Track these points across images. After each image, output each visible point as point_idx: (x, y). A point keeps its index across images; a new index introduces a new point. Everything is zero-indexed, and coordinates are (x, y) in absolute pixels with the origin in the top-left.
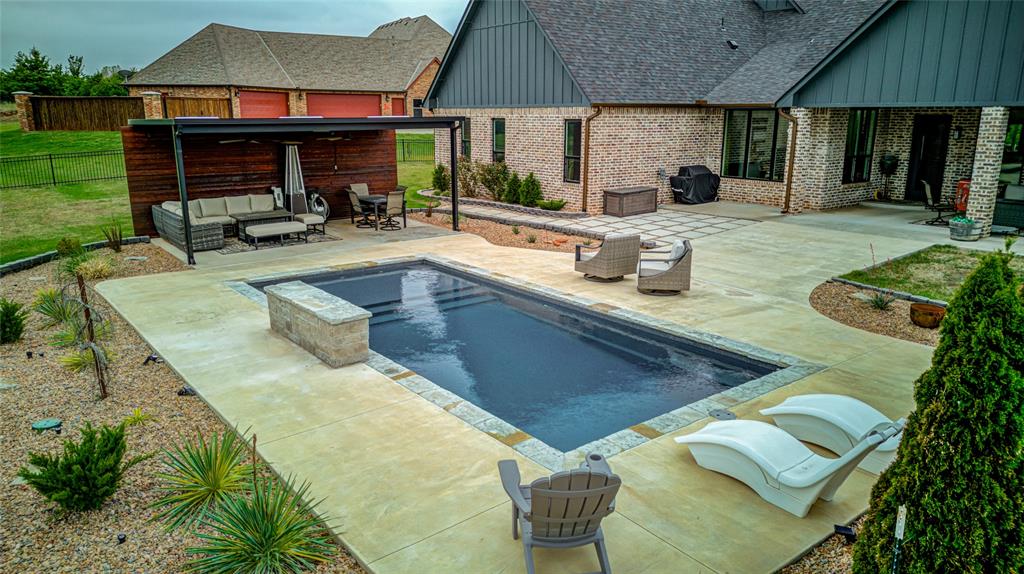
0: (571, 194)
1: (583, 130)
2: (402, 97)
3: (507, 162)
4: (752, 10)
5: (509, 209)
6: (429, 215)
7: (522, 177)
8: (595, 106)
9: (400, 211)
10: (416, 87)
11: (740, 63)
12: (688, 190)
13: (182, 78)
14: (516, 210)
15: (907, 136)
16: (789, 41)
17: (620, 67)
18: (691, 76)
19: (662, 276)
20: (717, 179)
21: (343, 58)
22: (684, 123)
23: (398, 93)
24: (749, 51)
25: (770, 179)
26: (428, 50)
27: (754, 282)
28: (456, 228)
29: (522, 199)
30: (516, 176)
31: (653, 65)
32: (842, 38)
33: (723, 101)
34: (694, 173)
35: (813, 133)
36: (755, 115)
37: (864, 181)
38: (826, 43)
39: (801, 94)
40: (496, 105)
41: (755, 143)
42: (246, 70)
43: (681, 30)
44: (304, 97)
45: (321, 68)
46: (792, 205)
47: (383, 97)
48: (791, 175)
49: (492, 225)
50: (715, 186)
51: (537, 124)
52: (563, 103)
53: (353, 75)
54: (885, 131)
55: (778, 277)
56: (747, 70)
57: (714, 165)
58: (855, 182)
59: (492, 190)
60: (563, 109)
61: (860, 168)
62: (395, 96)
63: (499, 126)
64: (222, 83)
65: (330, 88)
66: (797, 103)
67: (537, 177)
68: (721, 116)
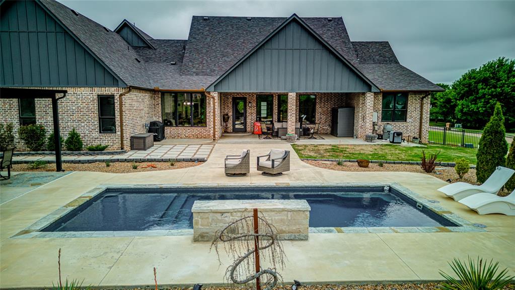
0: (109, 140)
1: (116, 101)
3: (40, 122)
8: (125, 88)
15: (230, 105)
39: (217, 85)
40: (23, 85)
46: (216, 136)
48: (215, 123)
52: (96, 85)
60: (96, 89)
68: (160, 96)
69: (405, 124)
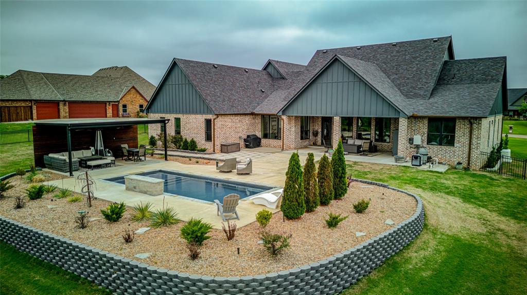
0: (208, 146)
1: (212, 123)
2: (117, 104)
3: (182, 134)
4: (269, 77)
5: (184, 152)
6: (152, 156)
7: (189, 140)
8: (216, 115)
9: (143, 154)
10: (123, 99)
11: (266, 97)
12: (250, 143)
13: (5, 96)
14: (187, 152)
15: (320, 123)
16: (282, 89)
17: (224, 101)
18: (249, 103)
19: (244, 169)
20: (260, 139)
21: (87, 86)
22: (247, 120)
23: (115, 102)
24: (269, 93)
25: (278, 139)
26: (129, 82)
27: (270, 170)
28: (166, 159)
29: (189, 148)
30: (186, 140)
31: (235, 99)
32: (298, 91)
33: (260, 112)
34: (252, 137)
35: (289, 123)
36: (271, 116)
37: (307, 139)
38: (293, 93)
39: (284, 111)
40: (176, 113)
41: (272, 126)
42: (38, 92)
43: (244, 86)
44: (67, 104)
45: (75, 90)
46: (284, 147)
47: (108, 104)
48: (283, 138)
49: (180, 158)
50: (260, 142)
51: (195, 121)
52: (204, 113)
53: (92, 93)
54: (313, 122)
55: (277, 169)
56: (268, 100)
57: (259, 134)
58: (305, 139)
59: (176, 145)
60: (204, 115)
61: (306, 134)
62: (114, 103)
63: (178, 121)
64: (28, 98)
65: (81, 100)
66: (283, 114)
67: (195, 140)
68: (260, 117)
69: (452, 148)
